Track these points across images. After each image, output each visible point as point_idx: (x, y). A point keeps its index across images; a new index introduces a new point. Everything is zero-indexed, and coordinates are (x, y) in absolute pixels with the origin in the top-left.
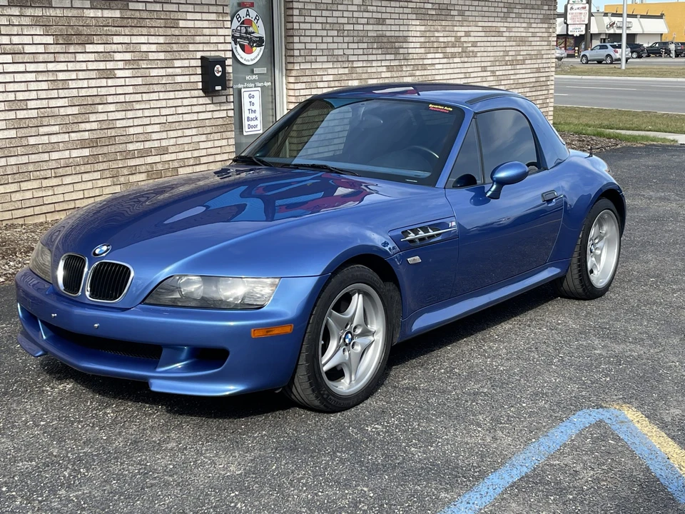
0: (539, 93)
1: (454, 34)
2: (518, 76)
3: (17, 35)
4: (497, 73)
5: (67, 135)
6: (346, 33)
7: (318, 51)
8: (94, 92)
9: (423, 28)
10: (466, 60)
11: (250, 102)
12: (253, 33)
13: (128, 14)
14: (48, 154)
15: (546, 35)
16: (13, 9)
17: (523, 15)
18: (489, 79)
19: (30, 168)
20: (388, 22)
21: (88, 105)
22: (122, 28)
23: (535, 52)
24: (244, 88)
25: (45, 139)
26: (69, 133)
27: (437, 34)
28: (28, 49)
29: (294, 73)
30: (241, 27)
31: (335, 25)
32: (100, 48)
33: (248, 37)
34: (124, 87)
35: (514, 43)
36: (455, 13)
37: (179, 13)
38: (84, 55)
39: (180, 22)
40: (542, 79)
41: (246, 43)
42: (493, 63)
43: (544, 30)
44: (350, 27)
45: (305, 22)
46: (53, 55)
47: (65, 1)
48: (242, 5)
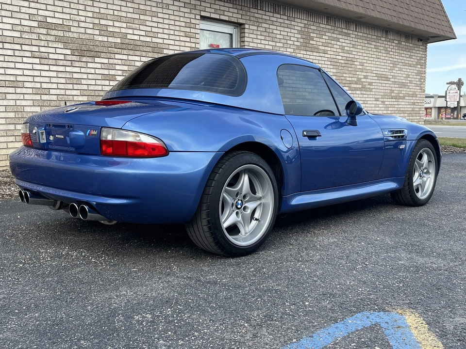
0: (414, 118)
1: (356, 76)
2: (400, 106)
3: (44, 46)
4: (386, 103)
8: (100, 88)
9: (335, 71)
10: (364, 92)
13: (127, 41)
15: (419, 83)
16: (42, 29)
17: (403, 70)
18: (380, 106)
21: (95, 96)
22: (122, 50)
23: (412, 93)
27: (344, 75)
28: (52, 56)
32: (106, 61)
35: (397, 86)
36: (358, 64)
37: (163, 45)
38: (93, 64)
39: (164, 50)
40: (416, 109)
42: (384, 96)
43: (417, 80)
46: (70, 62)
47: (80, 28)
48: (211, 46)
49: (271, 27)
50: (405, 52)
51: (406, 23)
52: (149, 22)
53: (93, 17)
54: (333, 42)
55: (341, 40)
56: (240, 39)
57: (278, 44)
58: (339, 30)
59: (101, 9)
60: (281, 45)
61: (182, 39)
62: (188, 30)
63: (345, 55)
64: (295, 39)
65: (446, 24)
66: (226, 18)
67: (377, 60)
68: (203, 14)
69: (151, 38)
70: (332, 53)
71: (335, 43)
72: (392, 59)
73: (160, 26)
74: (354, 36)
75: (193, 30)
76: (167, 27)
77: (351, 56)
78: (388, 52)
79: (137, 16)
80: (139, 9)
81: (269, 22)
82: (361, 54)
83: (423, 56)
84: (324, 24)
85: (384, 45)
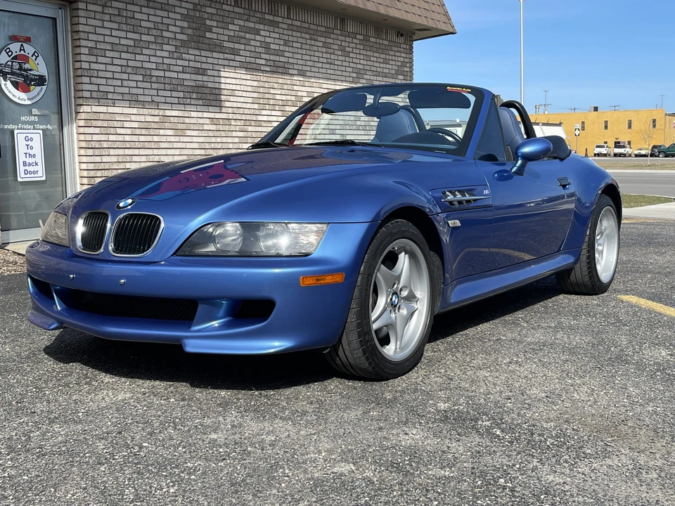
1: (294, 93)
6: (154, 79)
7: (115, 95)
9: (255, 84)
11: (28, 145)
12: (31, 70)
20: (209, 72)
24: (18, 129)
27: (272, 91)
29: (83, 116)
30: (12, 62)
31: (138, 70)
33: (22, 74)
36: (295, 72)
41: (20, 80)
44: (161, 74)
45: (96, 63)
48: (14, 39)
49: (130, 7)
50: (375, 54)
54: (248, 36)
55: (262, 33)
56: (72, 29)
57: (144, 38)
58: (259, 15)
60: (151, 39)
63: (272, 57)
64: (178, 30)
65: (439, 10)
67: (328, 66)
70: (248, 54)
71: (252, 37)
72: (355, 66)
74: (286, 27)
77: (282, 59)
78: (347, 54)
82: (299, 56)
83: (407, 60)
84: (231, 5)
85: (339, 42)
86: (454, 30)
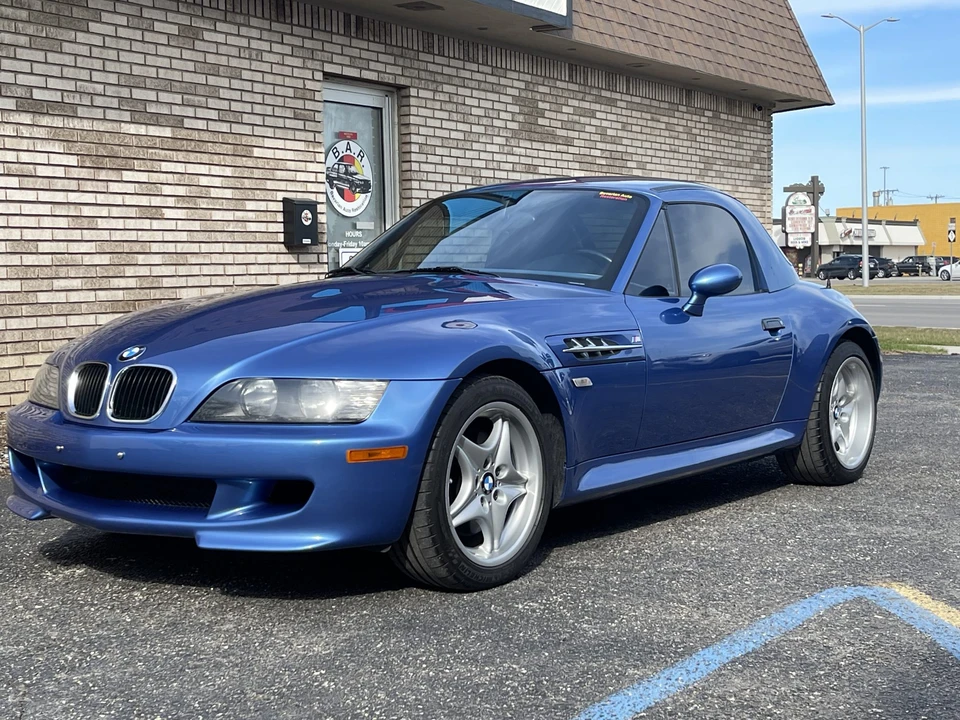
3: (27, 151)
5: (93, 293)
6: (483, 181)
8: (133, 236)
12: (356, 174)
13: (183, 134)
14: (64, 318)
16: (23, 115)
17: (726, 175)
19: (38, 335)
20: (540, 170)
21: (124, 254)
22: (174, 152)
24: (343, 247)
25: (61, 297)
26: (95, 290)
28: (42, 171)
30: (339, 165)
31: (468, 169)
32: (143, 177)
33: (348, 179)
34: (175, 233)
36: (633, 165)
37: (253, 138)
38: (120, 184)
39: (255, 149)
41: (345, 187)
43: (755, 196)
44: (490, 174)
45: (427, 163)
46: (76, 181)
47: (95, 110)
48: (341, 136)
49: (461, 91)
50: (727, 136)
51: (733, 75)
52: (225, 90)
53: (118, 85)
54: (583, 120)
55: (598, 115)
56: (399, 121)
57: (475, 129)
58: (594, 92)
59: (134, 67)
60: (481, 129)
61: (289, 123)
62: (299, 104)
63: (609, 147)
64: (508, 116)
65: (811, 72)
66: (373, 76)
67: (671, 155)
68: (329, 68)
69: (229, 125)
70: (582, 143)
71: (586, 120)
72: (702, 153)
73: (247, 97)
74: (623, 105)
75: (310, 105)
76: (258, 98)
77: (620, 148)
78: (693, 138)
79: (201, 79)
80: (205, 62)
81: (456, 81)
82: (639, 144)
83: (765, 143)
84: (565, 81)
85: (684, 122)
86: (832, 99)
